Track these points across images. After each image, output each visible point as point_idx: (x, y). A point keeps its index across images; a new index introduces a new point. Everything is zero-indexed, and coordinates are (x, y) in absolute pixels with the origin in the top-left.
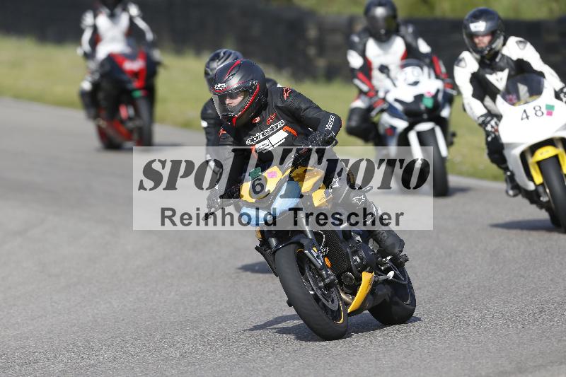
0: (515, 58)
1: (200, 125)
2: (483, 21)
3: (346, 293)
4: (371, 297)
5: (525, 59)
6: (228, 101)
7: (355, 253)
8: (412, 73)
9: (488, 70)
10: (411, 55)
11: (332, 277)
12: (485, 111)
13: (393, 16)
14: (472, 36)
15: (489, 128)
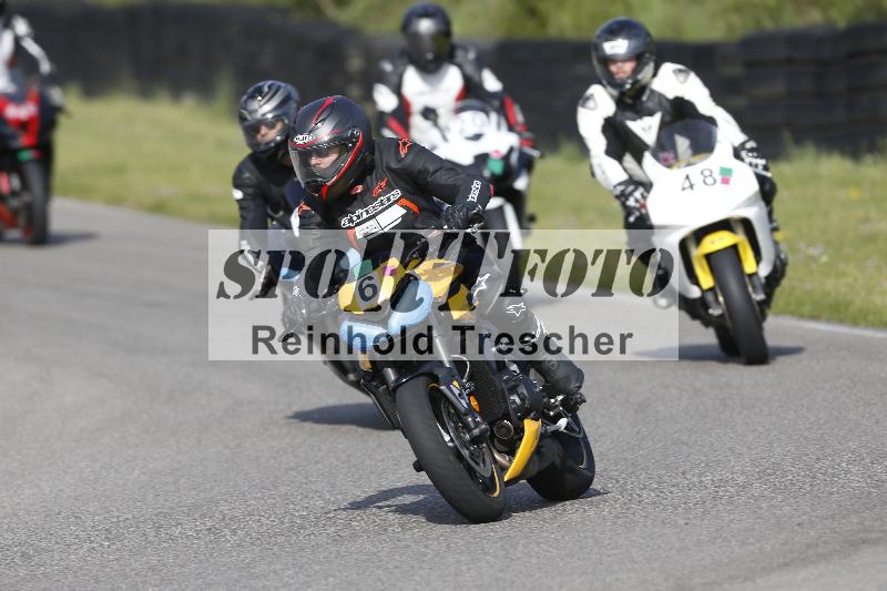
0: (671, 96)
1: (232, 195)
2: (624, 38)
3: (500, 452)
4: (536, 457)
5: (687, 97)
6: (314, 161)
7: (513, 390)
8: (473, 120)
9: (629, 114)
10: (472, 94)
11: (483, 426)
12: (624, 177)
13: (445, 32)
14: (607, 61)
15: (631, 202)
